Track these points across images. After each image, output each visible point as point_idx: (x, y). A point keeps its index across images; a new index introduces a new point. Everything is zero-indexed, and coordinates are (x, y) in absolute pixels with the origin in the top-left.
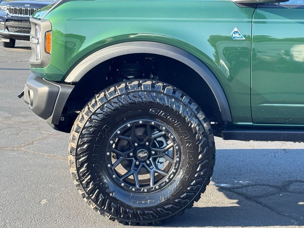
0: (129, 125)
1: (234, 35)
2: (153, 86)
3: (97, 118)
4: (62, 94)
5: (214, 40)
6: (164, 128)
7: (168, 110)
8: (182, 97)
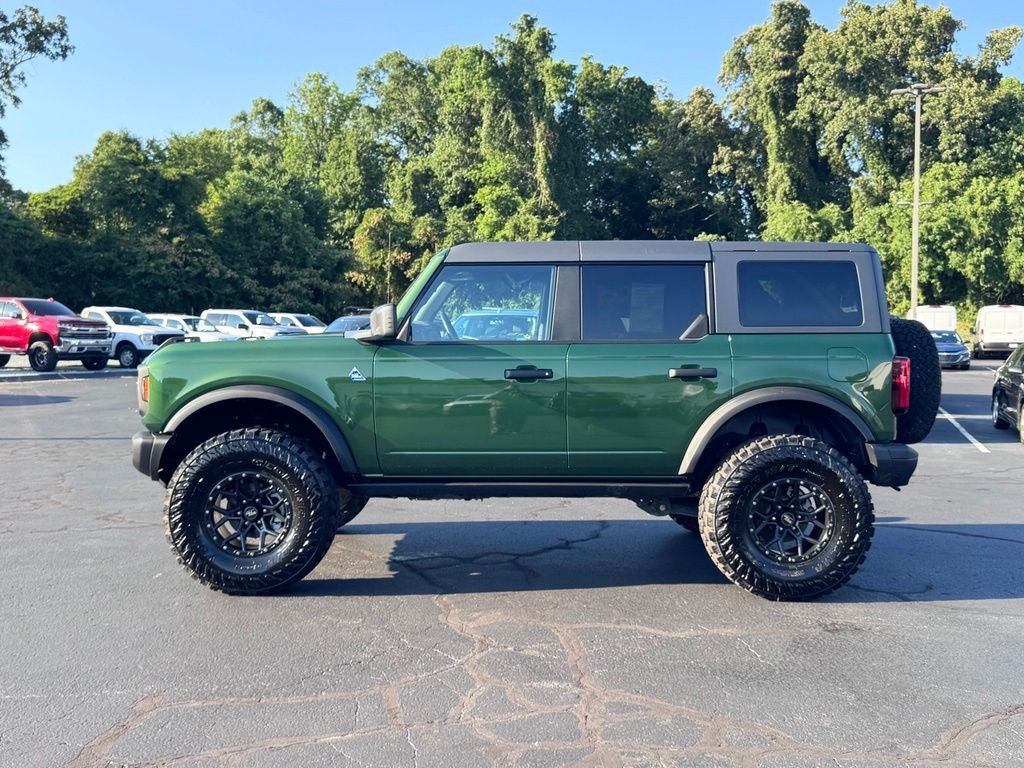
0: (230, 479)
1: (353, 376)
2: (257, 433)
3: (191, 471)
4: (157, 445)
5: (333, 383)
6: (271, 481)
7: (273, 460)
8: (291, 445)
